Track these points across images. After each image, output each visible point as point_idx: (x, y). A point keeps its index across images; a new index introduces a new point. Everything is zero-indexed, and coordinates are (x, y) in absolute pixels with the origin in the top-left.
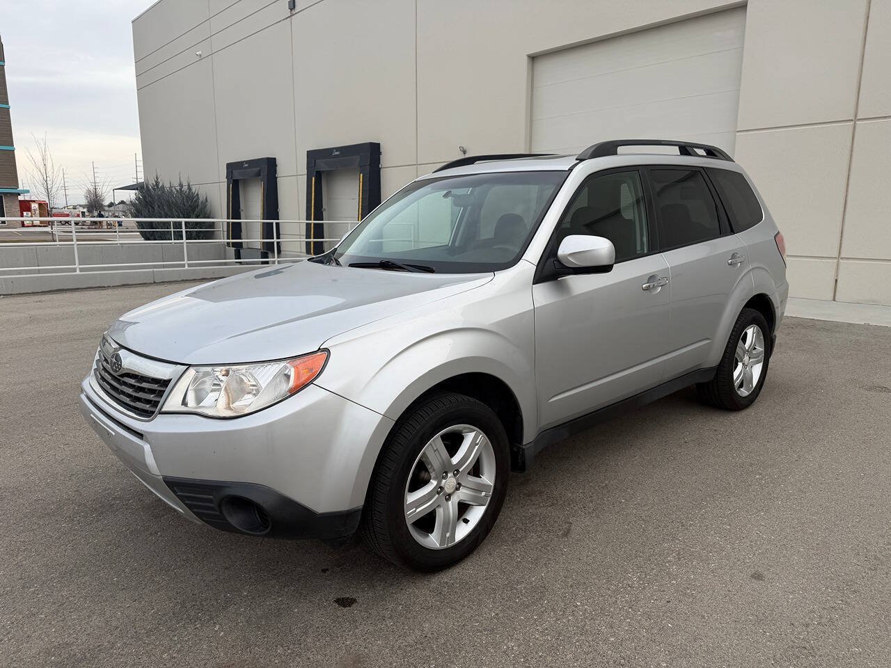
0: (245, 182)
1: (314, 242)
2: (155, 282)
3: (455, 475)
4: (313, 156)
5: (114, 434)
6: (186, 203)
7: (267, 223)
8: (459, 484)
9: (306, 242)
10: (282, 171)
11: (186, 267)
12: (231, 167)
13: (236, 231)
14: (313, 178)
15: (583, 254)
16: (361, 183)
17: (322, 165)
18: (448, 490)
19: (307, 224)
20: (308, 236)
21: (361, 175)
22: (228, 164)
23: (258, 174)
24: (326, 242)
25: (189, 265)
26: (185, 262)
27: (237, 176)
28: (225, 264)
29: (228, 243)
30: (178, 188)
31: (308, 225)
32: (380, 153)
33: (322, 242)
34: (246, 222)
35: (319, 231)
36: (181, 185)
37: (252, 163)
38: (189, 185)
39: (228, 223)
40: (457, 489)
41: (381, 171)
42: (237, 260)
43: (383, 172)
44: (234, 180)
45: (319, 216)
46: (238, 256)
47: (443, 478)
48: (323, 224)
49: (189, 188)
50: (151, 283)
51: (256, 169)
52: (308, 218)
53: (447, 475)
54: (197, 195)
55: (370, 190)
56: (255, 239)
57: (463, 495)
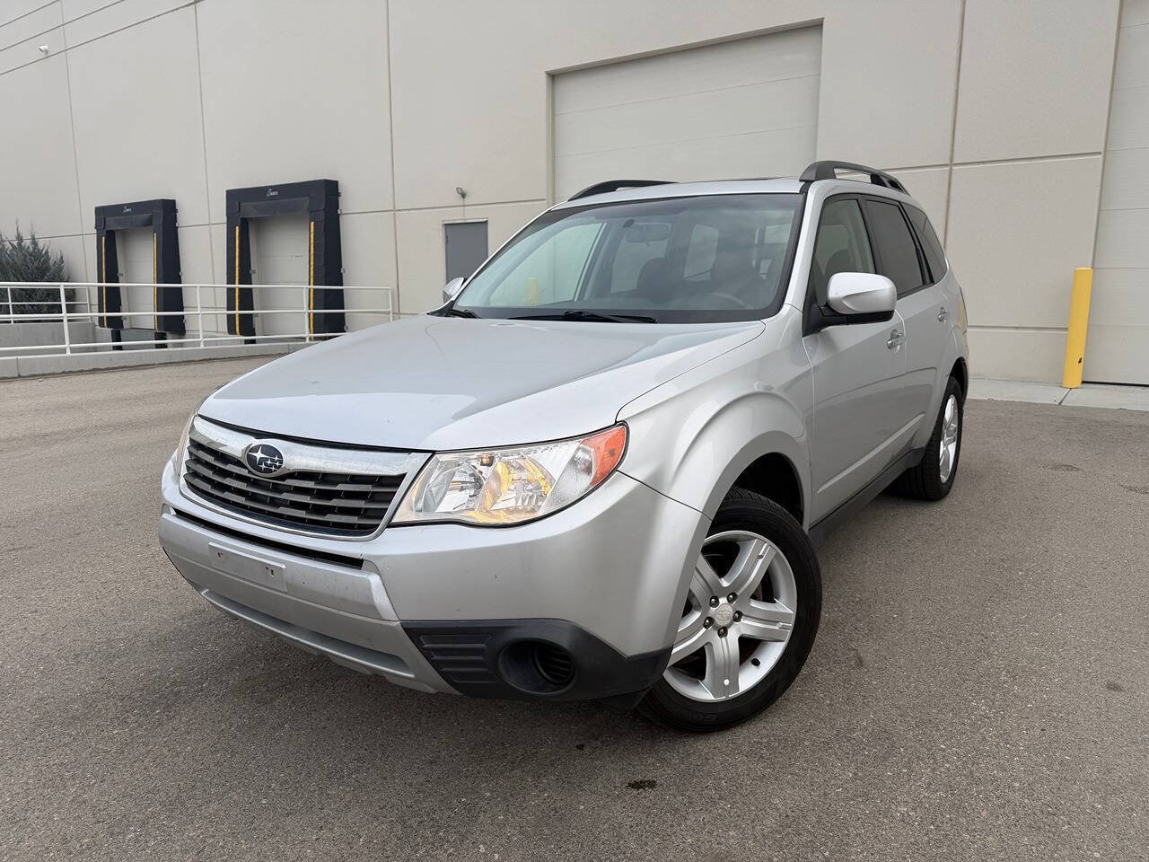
0: (125, 234)
1: (240, 315)
2: (19, 376)
3: (730, 601)
4: (235, 199)
5: (284, 567)
6: (30, 265)
7: (165, 288)
8: (738, 612)
9: (228, 315)
10: (184, 218)
11: (68, 353)
12: (102, 213)
13: (112, 299)
14: (237, 228)
15: (863, 297)
16: (312, 235)
17: (249, 210)
18: (720, 622)
19: (229, 289)
20: (230, 306)
21: (312, 223)
22: (97, 209)
23: (149, 223)
24: (257, 314)
25: (73, 350)
26: (67, 345)
27: (112, 225)
28: (95, 349)
29: (101, 319)
30: (15, 243)
31: (230, 292)
32: (338, 194)
33: (251, 315)
34: (128, 287)
35: (247, 299)
36: (20, 239)
37: (137, 207)
38: (33, 238)
39: (100, 289)
40: (736, 619)
41: (340, 218)
42: (115, 344)
43: (343, 220)
44: (108, 232)
45: (246, 278)
46: (117, 337)
47: (712, 605)
48: (251, 289)
49: (34, 242)
50: (13, 378)
51: (146, 216)
52: (231, 280)
53: (717, 602)
54: (47, 253)
55: (326, 243)
56: (144, 312)
57: (747, 627)
